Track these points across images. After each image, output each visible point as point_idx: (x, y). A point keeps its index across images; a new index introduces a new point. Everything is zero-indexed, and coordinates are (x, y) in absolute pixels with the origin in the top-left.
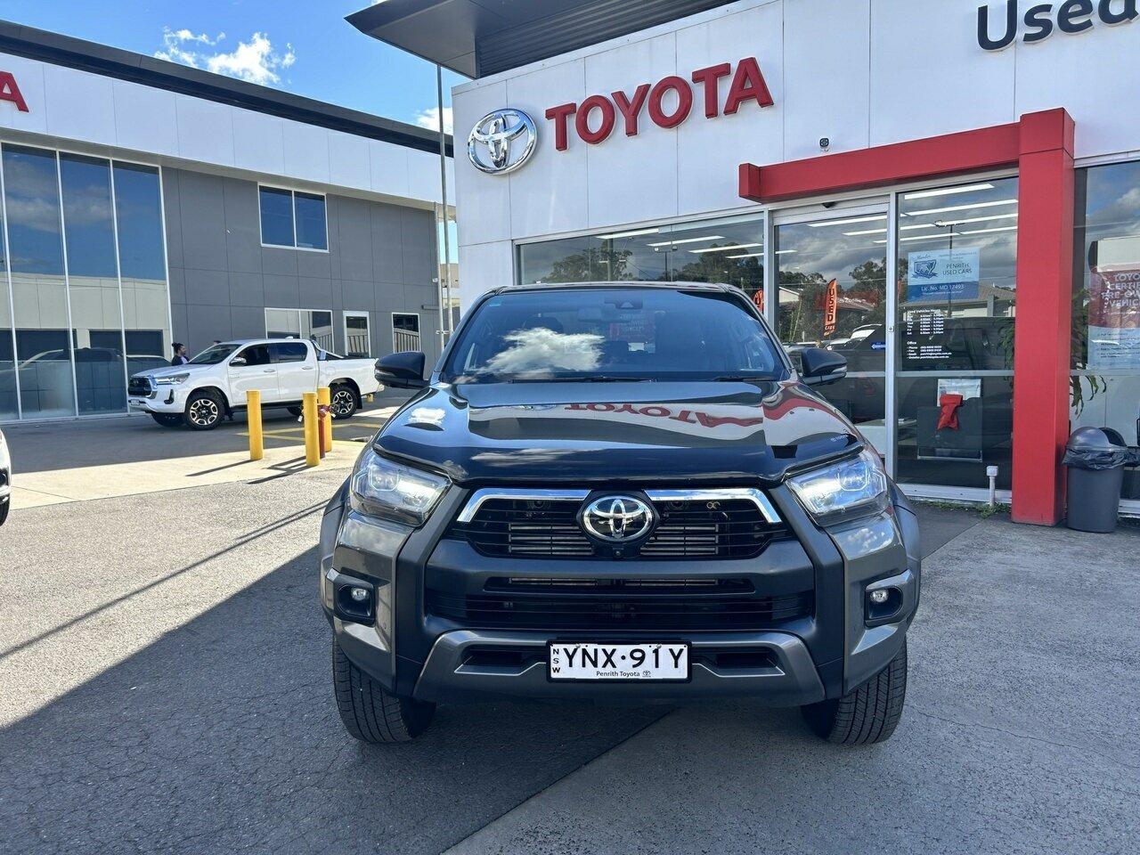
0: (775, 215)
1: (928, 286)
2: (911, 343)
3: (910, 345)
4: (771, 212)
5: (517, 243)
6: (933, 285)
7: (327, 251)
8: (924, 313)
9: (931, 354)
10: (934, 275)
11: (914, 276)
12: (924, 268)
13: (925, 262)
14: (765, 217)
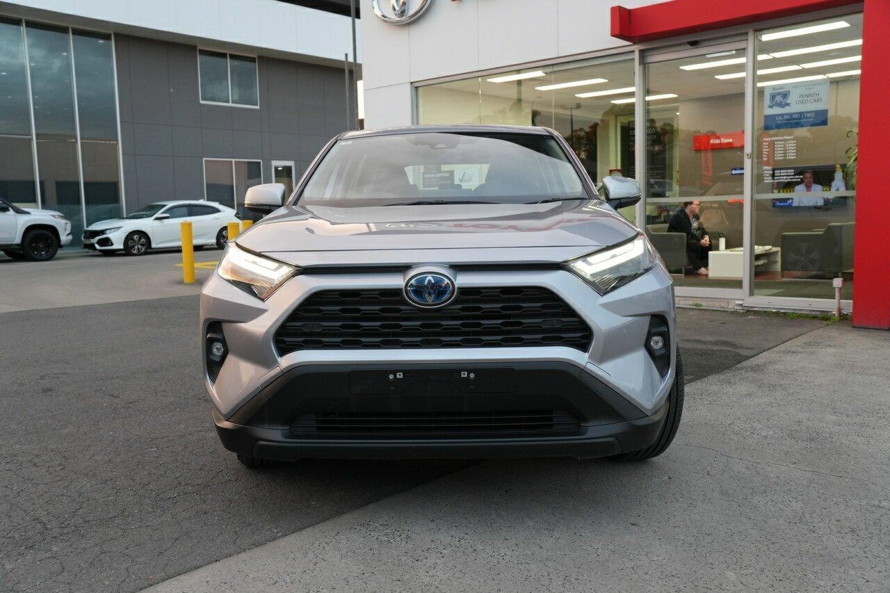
0: (646, 54)
1: (782, 115)
2: (766, 168)
3: (765, 170)
4: (642, 52)
5: (417, 85)
6: (786, 114)
7: (258, 107)
8: (780, 140)
9: (784, 178)
10: (788, 104)
11: (771, 107)
12: (778, 99)
13: (779, 94)
14: (636, 56)
